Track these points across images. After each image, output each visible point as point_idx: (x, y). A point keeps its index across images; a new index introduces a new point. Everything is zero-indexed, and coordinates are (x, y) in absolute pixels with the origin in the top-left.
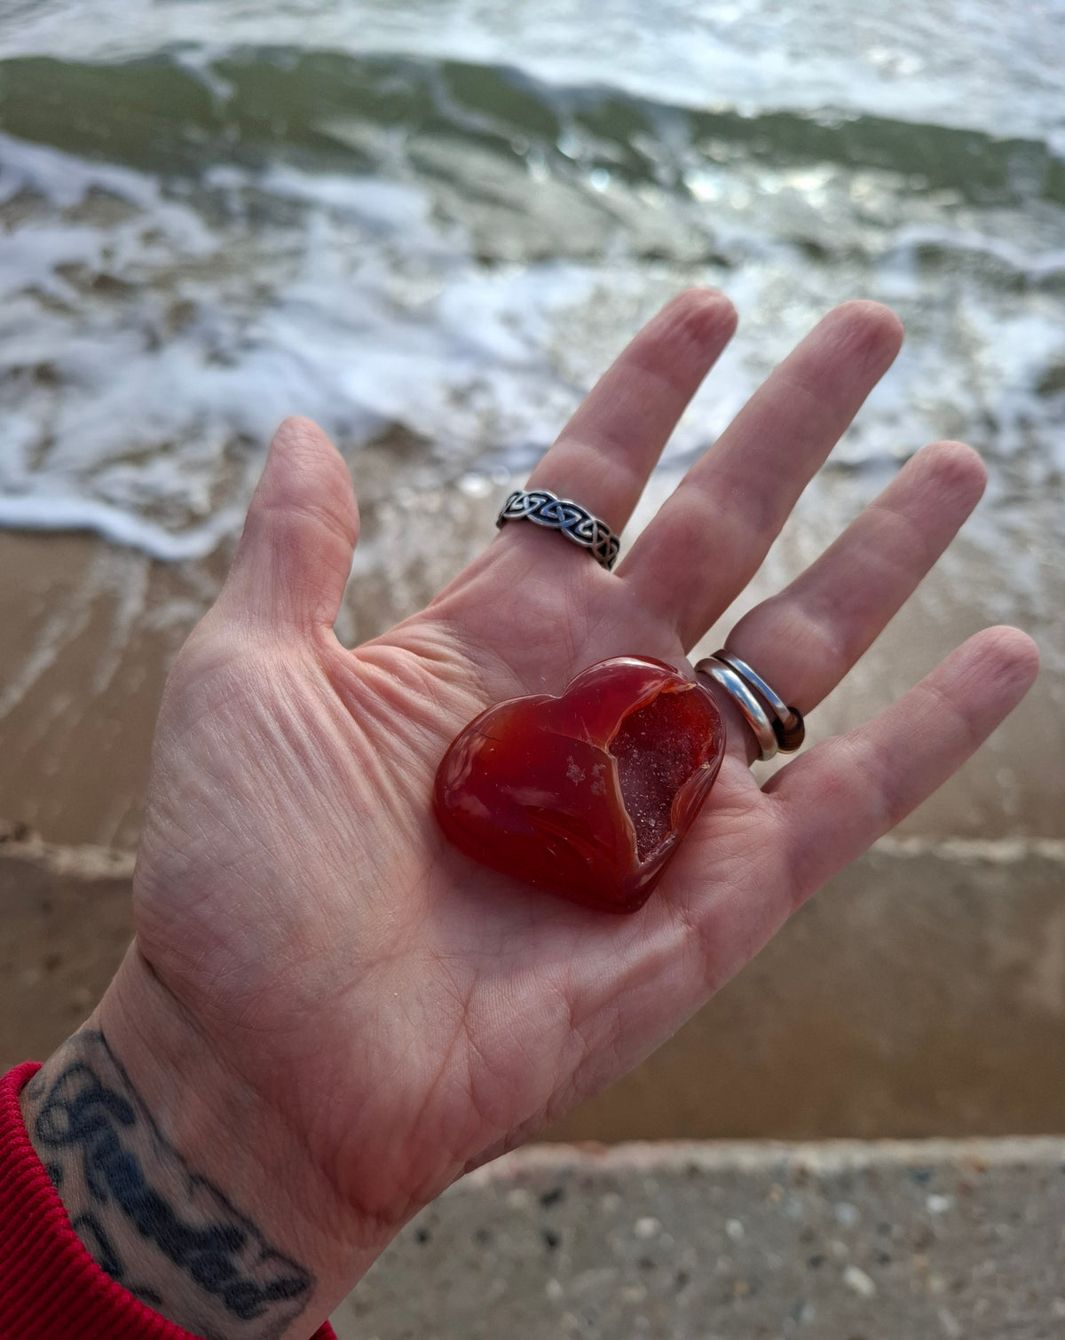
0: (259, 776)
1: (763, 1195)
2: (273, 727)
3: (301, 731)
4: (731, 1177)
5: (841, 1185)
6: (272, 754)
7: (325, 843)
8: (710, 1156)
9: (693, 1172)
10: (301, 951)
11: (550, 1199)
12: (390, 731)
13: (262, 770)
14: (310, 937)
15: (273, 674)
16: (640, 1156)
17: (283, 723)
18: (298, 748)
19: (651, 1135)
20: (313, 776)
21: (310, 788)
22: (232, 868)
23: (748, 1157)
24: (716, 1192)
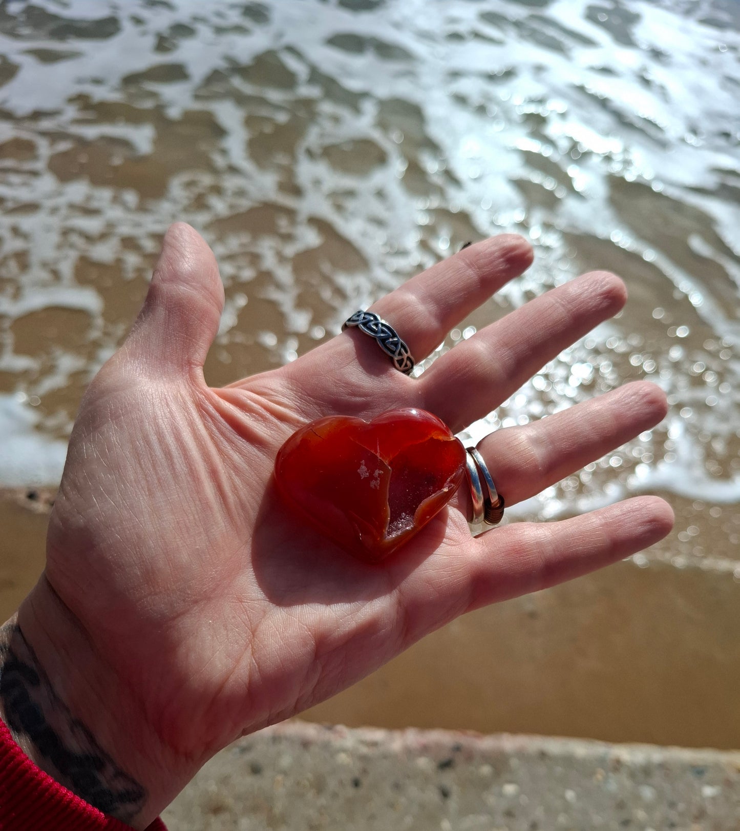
0: (139, 470)
1: (591, 774)
2: (154, 438)
3: (172, 444)
4: (569, 761)
5: (646, 772)
6: (149, 456)
7: (177, 521)
8: (555, 746)
9: (543, 755)
10: (152, 589)
11: (446, 765)
12: (235, 451)
13: (141, 466)
14: (159, 581)
15: (157, 401)
16: (509, 743)
17: (160, 436)
18: (168, 454)
19: (515, 730)
20: (175, 476)
21: (172, 482)
22: (113, 529)
23: (580, 749)
24: (559, 770)
